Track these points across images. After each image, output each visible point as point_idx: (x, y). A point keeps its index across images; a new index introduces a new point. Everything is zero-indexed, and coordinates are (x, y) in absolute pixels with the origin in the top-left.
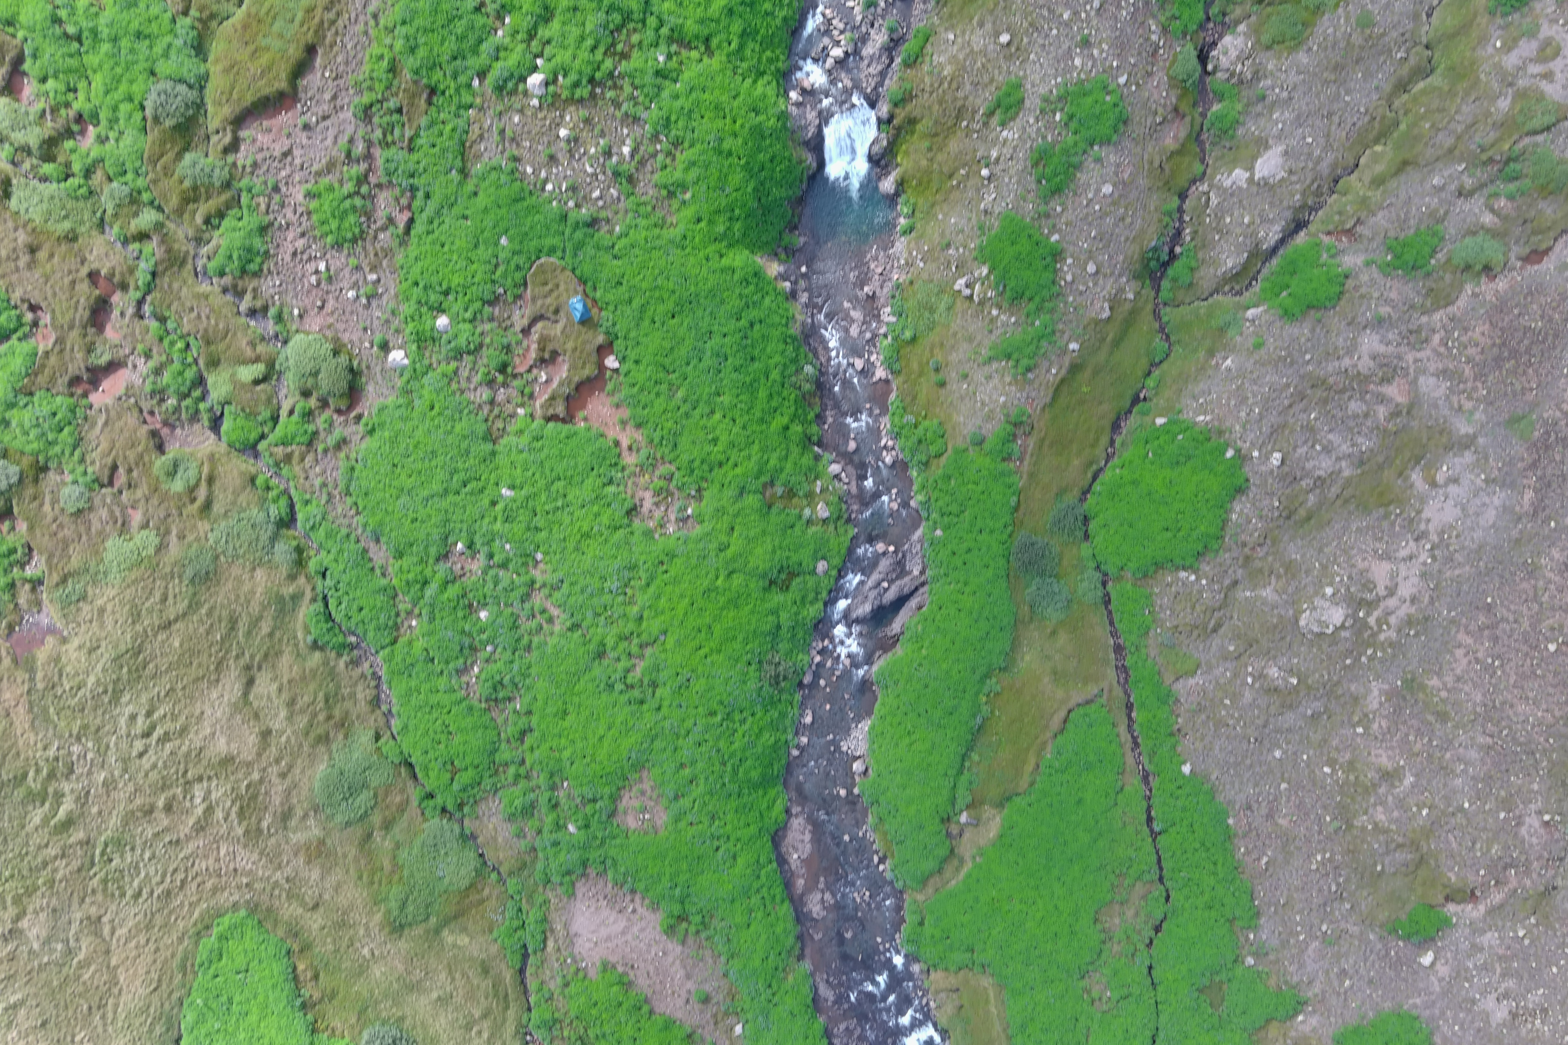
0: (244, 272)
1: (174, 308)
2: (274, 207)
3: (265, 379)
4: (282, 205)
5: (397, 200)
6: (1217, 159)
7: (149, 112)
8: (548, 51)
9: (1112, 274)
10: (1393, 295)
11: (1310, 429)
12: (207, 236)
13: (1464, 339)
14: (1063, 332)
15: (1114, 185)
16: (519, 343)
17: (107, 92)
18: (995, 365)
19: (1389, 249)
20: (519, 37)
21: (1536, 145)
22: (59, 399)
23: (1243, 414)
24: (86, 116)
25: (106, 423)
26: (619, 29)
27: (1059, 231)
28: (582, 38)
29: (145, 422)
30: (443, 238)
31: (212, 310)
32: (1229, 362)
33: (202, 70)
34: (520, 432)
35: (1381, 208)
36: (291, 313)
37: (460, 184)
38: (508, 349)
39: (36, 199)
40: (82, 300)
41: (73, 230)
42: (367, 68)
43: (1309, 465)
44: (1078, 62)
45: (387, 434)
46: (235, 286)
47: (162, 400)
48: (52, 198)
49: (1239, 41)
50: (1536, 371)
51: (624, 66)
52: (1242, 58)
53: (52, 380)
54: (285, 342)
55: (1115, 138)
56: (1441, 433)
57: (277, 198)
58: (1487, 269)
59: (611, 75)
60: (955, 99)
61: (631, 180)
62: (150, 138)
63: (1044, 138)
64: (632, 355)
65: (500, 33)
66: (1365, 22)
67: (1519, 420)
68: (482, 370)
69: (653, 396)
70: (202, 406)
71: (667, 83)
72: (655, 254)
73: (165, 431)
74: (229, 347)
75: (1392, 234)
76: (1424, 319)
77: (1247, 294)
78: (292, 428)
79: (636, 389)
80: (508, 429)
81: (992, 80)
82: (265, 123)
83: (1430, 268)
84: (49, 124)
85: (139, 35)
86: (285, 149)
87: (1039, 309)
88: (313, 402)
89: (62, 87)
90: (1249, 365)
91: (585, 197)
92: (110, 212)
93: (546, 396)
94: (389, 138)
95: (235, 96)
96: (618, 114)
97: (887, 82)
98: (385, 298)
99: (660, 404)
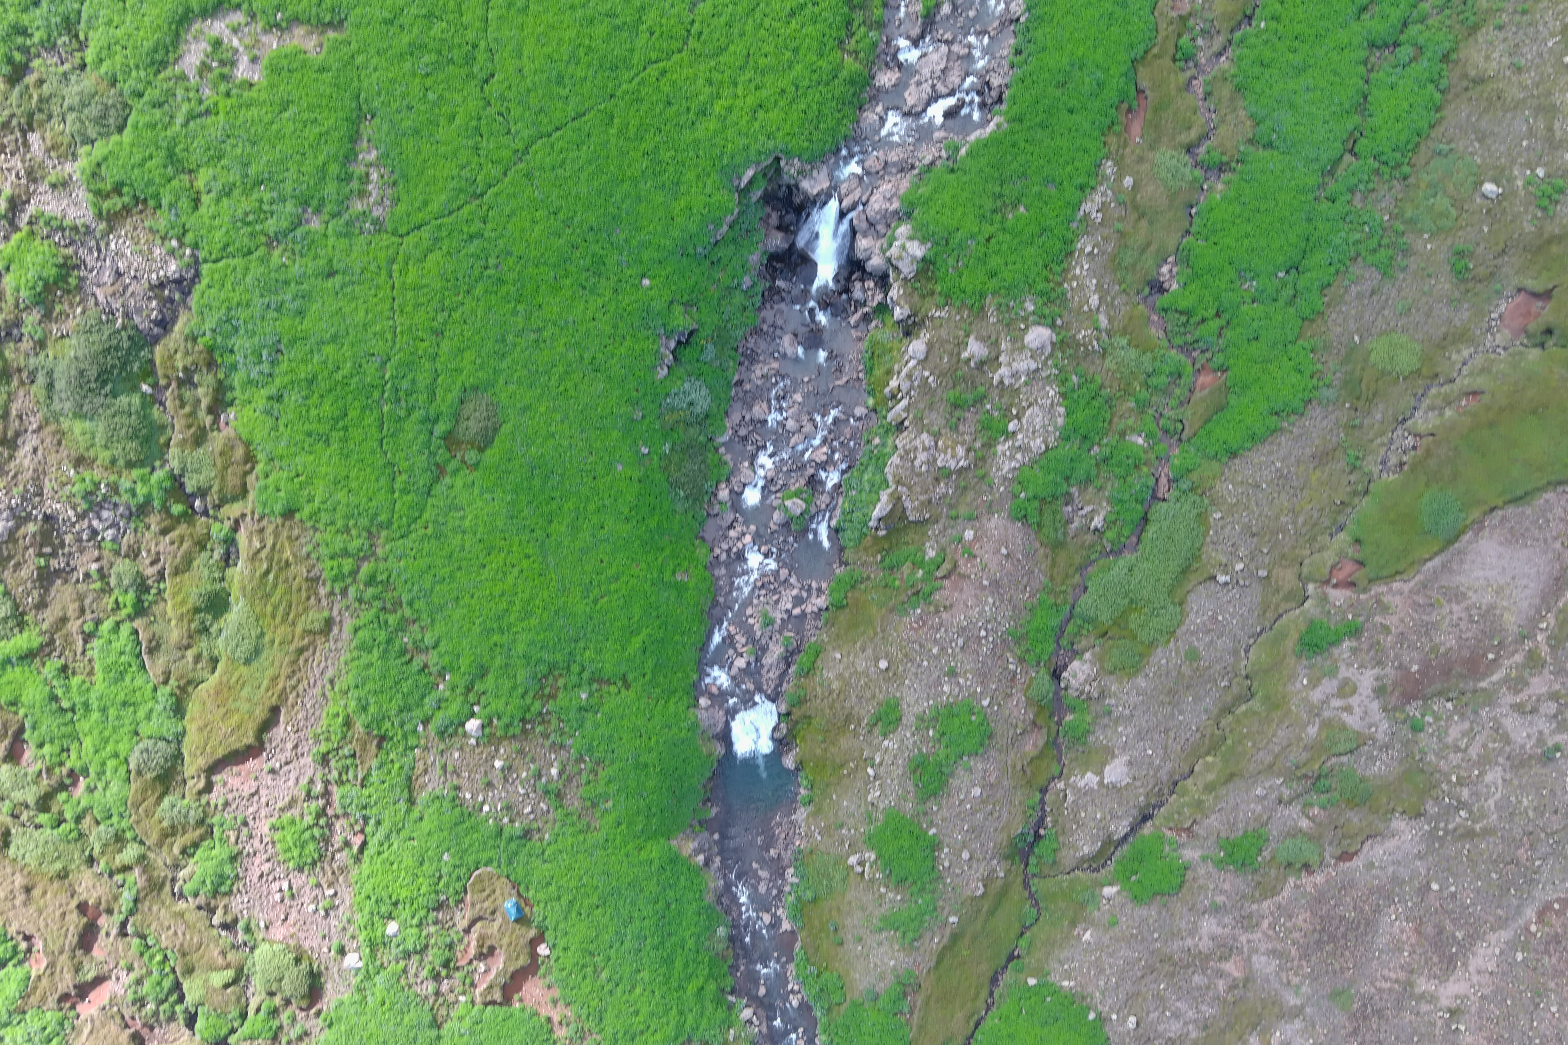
0: (215, 893)
1: (153, 927)
2: (243, 837)
3: (235, 981)
4: (251, 837)
5: (352, 826)
6: (1072, 761)
7: (132, 766)
8: (483, 701)
9: (984, 858)
10: (1227, 886)
11: (1159, 998)
12: (183, 863)
13: (1289, 925)
14: (943, 908)
15: (983, 787)
16: (461, 940)
17: (96, 752)
18: (885, 934)
19: (1221, 848)
20: (458, 691)
21: (1342, 764)
22: (49, 1014)
23: (1101, 983)
24: (77, 771)
25: (91, 1032)
26: (545, 677)
27: (937, 826)
28: (514, 688)
29: (127, 1026)
30: (392, 858)
31: (188, 926)
32: (1087, 936)
33: (180, 729)
34: (461, 1018)
35: (1214, 812)
36: (258, 925)
37: (408, 811)
38: (451, 946)
39: (32, 845)
40: (71, 928)
41: (65, 869)
42: (324, 722)
43: (1161, 1028)
44: (946, 688)
45: (343, 1028)
46: (208, 904)
47: (143, 1006)
48: (46, 843)
49: (1086, 667)
50: (1352, 953)
51: (551, 704)
52: (1089, 681)
53: (44, 999)
54: (252, 949)
55: (981, 751)
56: (1273, 1004)
57: (245, 831)
58: (1306, 866)
59: (540, 714)
60: (843, 708)
61: (559, 795)
62: (133, 786)
63: (920, 750)
64: (561, 943)
65: (441, 687)
66: (1193, 656)
67: (1340, 994)
68: (428, 967)
69: (580, 978)
70: (178, 1008)
71: (590, 715)
72: (581, 857)
73: (145, 1032)
74: (202, 957)
75: (1223, 835)
76: (1254, 907)
77: (1103, 871)
78: (258, 1026)
79: (564, 974)
80: (452, 1014)
81: (874, 696)
82: (235, 769)
83: (1256, 865)
84: (45, 782)
85: (125, 704)
86: (253, 790)
87: (922, 890)
88: (277, 1000)
89: (56, 749)
90: (1106, 940)
91: (518, 813)
92: (97, 851)
93: (484, 986)
94: (344, 778)
95: (208, 749)
96: (547, 744)
97: (785, 685)
98: (341, 909)
99: (586, 986)
